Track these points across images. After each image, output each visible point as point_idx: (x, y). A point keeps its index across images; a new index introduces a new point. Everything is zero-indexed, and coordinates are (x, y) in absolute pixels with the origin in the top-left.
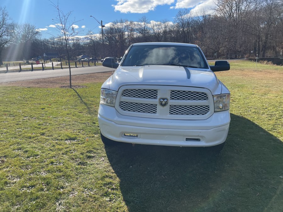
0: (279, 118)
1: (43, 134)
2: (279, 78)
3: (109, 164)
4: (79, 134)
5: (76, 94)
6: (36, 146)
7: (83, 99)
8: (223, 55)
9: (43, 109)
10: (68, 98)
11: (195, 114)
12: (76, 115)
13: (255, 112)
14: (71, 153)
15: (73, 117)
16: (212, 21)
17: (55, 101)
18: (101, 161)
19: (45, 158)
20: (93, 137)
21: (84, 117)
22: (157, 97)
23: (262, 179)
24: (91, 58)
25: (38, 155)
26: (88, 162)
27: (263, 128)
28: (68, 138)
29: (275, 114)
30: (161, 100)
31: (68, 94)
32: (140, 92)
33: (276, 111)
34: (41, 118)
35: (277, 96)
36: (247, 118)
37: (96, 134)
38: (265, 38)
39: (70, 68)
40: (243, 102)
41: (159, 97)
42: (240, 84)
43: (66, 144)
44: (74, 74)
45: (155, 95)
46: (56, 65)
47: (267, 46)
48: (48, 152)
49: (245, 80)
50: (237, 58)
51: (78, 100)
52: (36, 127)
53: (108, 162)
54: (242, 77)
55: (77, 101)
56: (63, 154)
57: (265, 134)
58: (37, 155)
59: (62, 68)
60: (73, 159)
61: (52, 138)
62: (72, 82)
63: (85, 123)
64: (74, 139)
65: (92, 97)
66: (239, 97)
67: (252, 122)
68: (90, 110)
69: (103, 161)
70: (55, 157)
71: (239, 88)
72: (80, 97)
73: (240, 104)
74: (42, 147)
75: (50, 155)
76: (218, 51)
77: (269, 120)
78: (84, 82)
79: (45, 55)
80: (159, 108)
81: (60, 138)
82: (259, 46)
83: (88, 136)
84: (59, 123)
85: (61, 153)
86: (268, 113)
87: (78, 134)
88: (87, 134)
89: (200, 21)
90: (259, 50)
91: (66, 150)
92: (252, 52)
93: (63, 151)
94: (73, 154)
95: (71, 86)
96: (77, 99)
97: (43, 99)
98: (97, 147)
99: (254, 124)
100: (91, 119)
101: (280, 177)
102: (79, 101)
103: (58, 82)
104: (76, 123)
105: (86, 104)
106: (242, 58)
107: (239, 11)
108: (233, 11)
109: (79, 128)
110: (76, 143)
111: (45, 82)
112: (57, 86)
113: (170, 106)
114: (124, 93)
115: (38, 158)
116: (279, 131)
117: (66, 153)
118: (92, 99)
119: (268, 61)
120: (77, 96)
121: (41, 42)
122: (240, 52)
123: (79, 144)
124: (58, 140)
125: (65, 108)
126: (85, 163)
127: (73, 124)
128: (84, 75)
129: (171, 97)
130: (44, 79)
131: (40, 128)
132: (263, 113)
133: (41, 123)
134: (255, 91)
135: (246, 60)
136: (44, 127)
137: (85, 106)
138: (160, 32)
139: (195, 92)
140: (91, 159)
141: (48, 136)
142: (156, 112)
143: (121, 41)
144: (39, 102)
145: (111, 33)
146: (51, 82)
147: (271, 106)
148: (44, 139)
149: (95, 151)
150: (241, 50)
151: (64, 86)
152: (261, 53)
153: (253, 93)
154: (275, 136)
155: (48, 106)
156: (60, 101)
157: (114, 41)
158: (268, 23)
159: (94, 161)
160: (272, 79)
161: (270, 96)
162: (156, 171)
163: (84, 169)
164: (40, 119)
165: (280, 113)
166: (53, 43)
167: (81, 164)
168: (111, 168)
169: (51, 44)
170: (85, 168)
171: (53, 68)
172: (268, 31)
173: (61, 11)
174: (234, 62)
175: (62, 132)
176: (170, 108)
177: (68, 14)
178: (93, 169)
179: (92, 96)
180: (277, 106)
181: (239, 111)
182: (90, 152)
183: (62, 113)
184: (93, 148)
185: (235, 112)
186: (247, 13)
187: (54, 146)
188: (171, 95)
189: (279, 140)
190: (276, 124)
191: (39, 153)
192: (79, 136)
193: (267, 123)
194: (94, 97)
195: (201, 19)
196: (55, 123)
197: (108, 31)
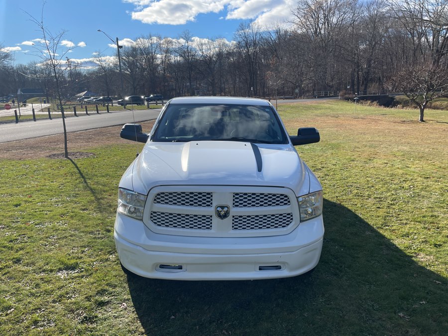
0: (391, 204)
1: (17, 261)
2: (389, 130)
3: (135, 315)
4: (82, 255)
5: (76, 170)
6: (7, 289)
7: (88, 181)
8: (308, 91)
9: (16, 206)
10: (62, 180)
11: (272, 227)
12: (76, 215)
13: (357, 195)
14: (69, 298)
15: (72, 221)
16: (290, 40)
17: (38, 188)
18: (121, 311)
19: (23, 314)
20: (107, 260)
21: (90, 219)
22: (211, 203)
23: (373, 321)
24: (101, 98)
25: (10, 306)
26: (100, 315)
27: (370, 223)
28: (62, 266)
29: (386, 198)
30: (218, 209)
31: (62, 171)
32: (184, 197)
33: (387, 192)
34: (13, 225)
35: (387, 163)
36: (346, 206)
37: (111, 254)
38: (367, 65)
39: (64, 117)
40: (339, 176)
41: (215, 204)
42: (334, 142)
43: (59, 279)
44: (72, 131)
45: (208, 202)
46: (40, 111)
47: (370, 77)
48: (29, 300)
49: (340, 135)
50: (328, 97)
51: (80, 182)
52: (4, 247)
53: (133, 312)
54: (336, 129)
55: (79, 185)
56: (54, 302)
57: (374, 234)
58: (9, 308)
59: (50, 117)
60: (72, 311)
61: (35, 268)
62: (69, 145)
63: (92, 233)
64: (73, 268)
65: (103, 176)
66: (334, 167)
67: (353, 213)
68: (99, 204)
69: (126, 309)
70: (40, 309)
71: (333, 149)
72: (83, 177)
73: (337, 180)
74: (17, 289)
75: (32, 307)
76: (300, 86)
77: (379, 208)
78: (91, 144)
79: (19, 92)
80: (216, 220)
81: (48, 267)
82: (358, 77)
83: (97, 258)
84: (47, 235)
85: (50, 300)
86: (375, 196)
87: (80, 255)
88: (97, 256)
89: (273, 39)
90: (358, 83)
91: (59, 293)
92: (348, 87)
93: (55, 296)
94: (73, 300)
95: (66, 155)
96: (78, 181)
97: (18, 183)
98: (113, 281)
99: (356, 217)
100: (102, 223)
101: (400, 314)
102: (81, 185)
103: (44, 146)
104: (77, 232)
105: (93, 191)
106: (335, 96)
107: (328, 26)
108: (320, 25)
109: (81, 244)
110: (76, 277)
111: (21, 148)
112: (42, 156)
113: (233, 217)
114: (158, 198)
115: (11, 313)
116: (394, 228)
117: (59, 299)
118: (104, 179)
119: (372, 102)
120: (78, 175)
121: (14, 71)
122: (332, 87)
123: (82, 277)
124: (44, 271)
125: (57, 202)
126: (93, 319)
127: (71, 236)
128: (90, 132)
129: (234, 204)
130: (19, 141)
131: (12, 248)
132: (369, 196)
133: (13, 237)
134: (356, 155)
135: (341, 99)
136: (20, 246)
137: (92, 195)
138: (213, 55)
139: (271, 194)
140: (104, 307)
141: (28, 265)
142: (211, 226)
143: (151, 70)
144: (9, 191)
145: (134, 56)
146: (32, 148)
147: (379, 182)
148: (20, 271)
149: (111, 289)
150: (332, 85)
151: (54, 155)
152: (362, 88)
153: (352, 158)
154: (388, 237)
155: (26, 198)
156: (48, 188)
157: (139, 69)
158: (370, 43)
159: (110, 312)
160: (379, 132)
161: (377, 163)
162: (214, 321)
163: (92, 331)
164: (12, 227)
165: (393, 194)
166: (35, 72)
167: (86, 320)
168: (139, 324)
169: (31, 73)
170: (93, 328)
171: (34, 118)
172: (371, 56)
173: (48, 31)
174: (324, 103)
175: (51, 254)
176: (233, 220)
177: (60, 36)
178: (107, 329)
179: (104, 174)
180: (388, 181)
181: (335, 193)
182: (102, 292)
183: (51, 214)
184: (107, 285)
185: (329, 195)
186: (340, 28)
187: (37, 285)
188: (234, 200)
189: (394, 245)
190: (388, 216)
191: (11, 303)
192: (82, 260)
193: (374, 213)
194: (107, 175)
195: (274, 37)
196: (39, 234)
197: (128, 53)
